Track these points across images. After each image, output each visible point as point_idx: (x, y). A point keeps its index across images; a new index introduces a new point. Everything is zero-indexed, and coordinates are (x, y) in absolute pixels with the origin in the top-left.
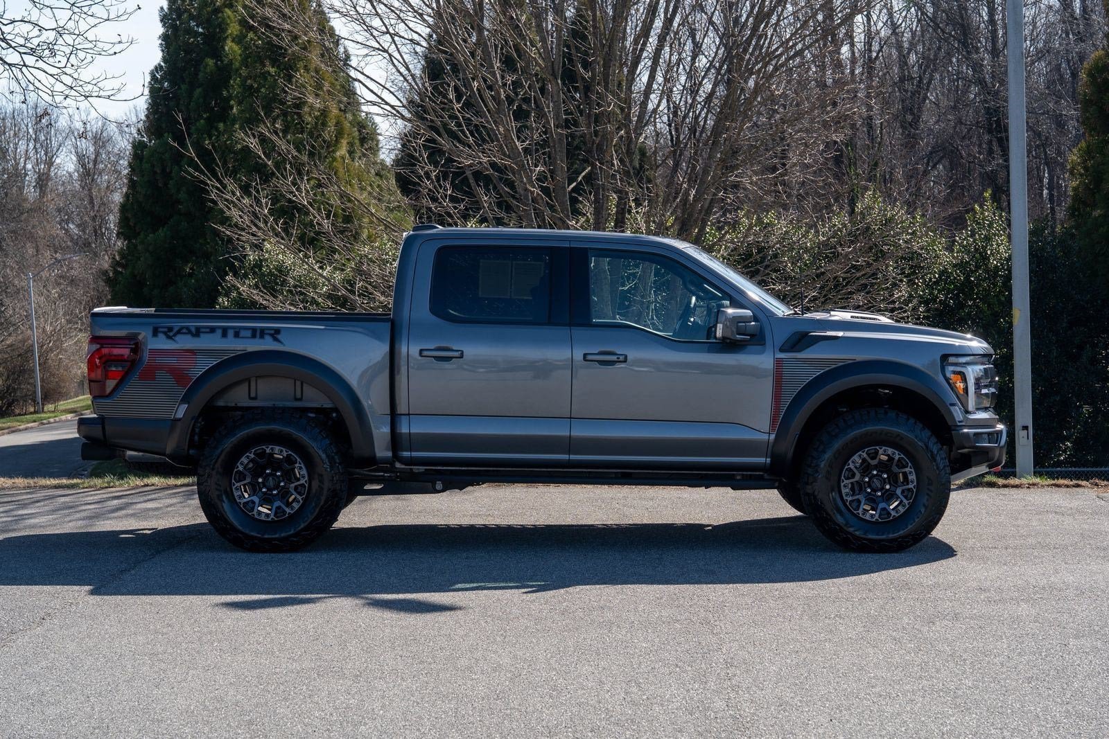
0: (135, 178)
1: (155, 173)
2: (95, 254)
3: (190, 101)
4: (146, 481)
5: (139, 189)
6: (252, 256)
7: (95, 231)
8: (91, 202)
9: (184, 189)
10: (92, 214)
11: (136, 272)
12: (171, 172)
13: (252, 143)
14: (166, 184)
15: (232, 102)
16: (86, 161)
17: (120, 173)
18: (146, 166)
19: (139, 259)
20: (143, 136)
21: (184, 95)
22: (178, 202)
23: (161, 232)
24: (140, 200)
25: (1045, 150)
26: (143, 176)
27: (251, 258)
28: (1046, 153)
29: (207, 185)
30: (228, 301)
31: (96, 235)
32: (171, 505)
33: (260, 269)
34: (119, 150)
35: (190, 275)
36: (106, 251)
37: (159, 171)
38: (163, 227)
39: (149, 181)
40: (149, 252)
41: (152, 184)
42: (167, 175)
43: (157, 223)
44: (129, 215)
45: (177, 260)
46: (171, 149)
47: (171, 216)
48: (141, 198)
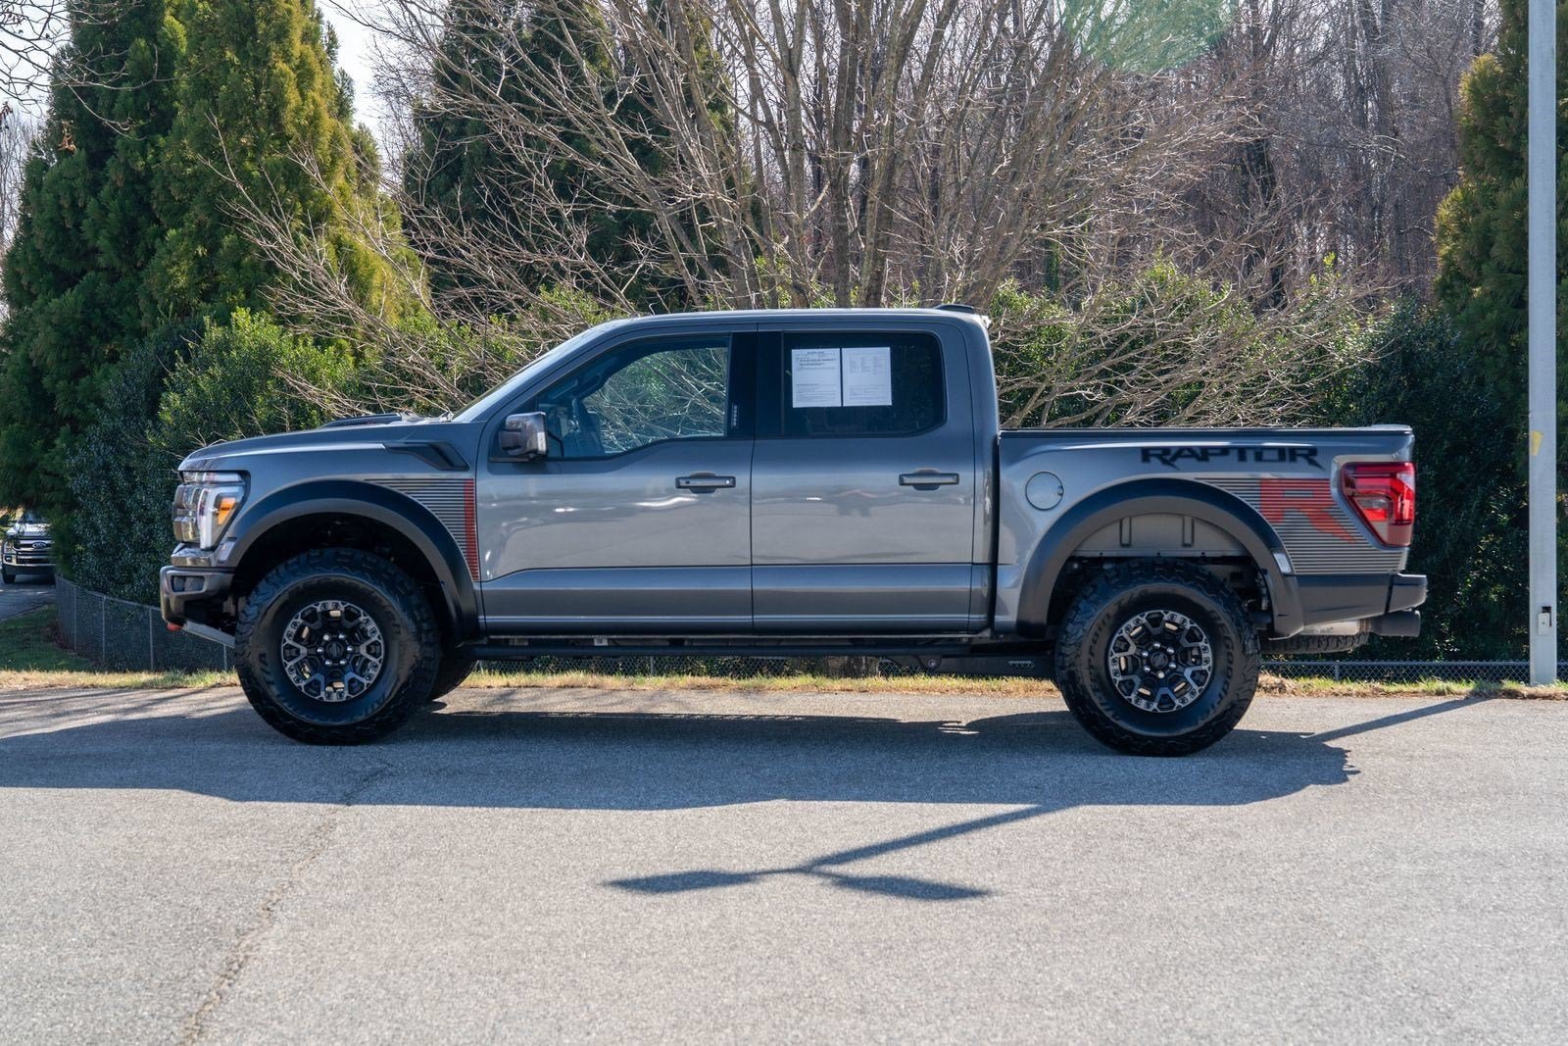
0: (31, 216)
1: (60, 207)
3: (114, 102)
5: (35, 230)
6: (214, 333)
9: (104, 232)
11: (32, 354)
12: (85, 206)
14: (77, 225)
15: (176, 104)
18: (48, 197)
19: (35, 334)
20: (40, 153)
22: (96, 251)
23: (70, 296)
24: (38, 247)
26: (41, 212)
27: (213, 335)
30: (180, 399)
33: (229, 354)
35: (114, 361)
37: (66, 206)
38: (72, 286)
39: (51, 220)
40: (51, 324)
41: (57, 224)
42: (78, 211)
43: (64, 281)
44: (20, 269)
45: (93, 338)
46: (84, 172)
47: (84, 272)
48: (39, 245)
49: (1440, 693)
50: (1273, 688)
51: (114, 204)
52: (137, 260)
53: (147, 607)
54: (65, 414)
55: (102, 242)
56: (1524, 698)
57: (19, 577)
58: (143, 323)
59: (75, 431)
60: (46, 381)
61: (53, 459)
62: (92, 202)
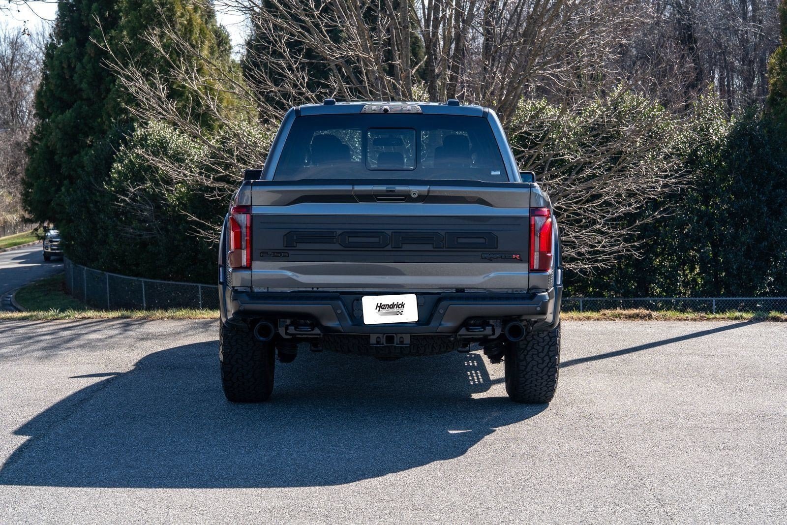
0: (48, 73)
1: (63, 68)
2: (13, 130)
4: (84, 314)
5: (51, 80)
6: (139, 132)
7: (12, 113)
8: (9, 91)
9: (85, 80)
10: (10, 100)
11: (49, 144)
12: (75, 67)
13: (153, 40)
14: (71, 77)
15: (121, 14)
16: (5, 60)
17: (31, 70)
18: (56, 63)
19: (51, 133)
20: (53, 40)
21: (85, 8)
22: (81, 90)
23: (68, 113)
24: (52, 88)
25: (724, 56)
26: (53, 70)
27: (139, 133)
28: (725, 59)
29: (119, 73)
30: (121, 166)
31: (12, 116)
32: (111, 337)
33: (146, 142)
34: (30, 52)
35: (90, 146)
36: (20, 128)
37: (66, 67)
38: (69, 109)
39: (58, 74)
40: (59, 128)
41: (61, 76)
42: (72, 69)
43: (65, 106)
44: (43, 100)
45: (80, 135)
46: (75, 50)
47: (75, 101)
48: (52, 87)
49: (736, 318)
50: (645, 316)
51: (89, 66)
52: (102, 94)
53: (105, 273)
54: (66, 174)
55: (84, 85)
56: (782, 321)
57: (52, 258)
58: (105, 127)
59: (72, 183)
60: (56, 157)
61: (60, 197)
62: (79, 65)
